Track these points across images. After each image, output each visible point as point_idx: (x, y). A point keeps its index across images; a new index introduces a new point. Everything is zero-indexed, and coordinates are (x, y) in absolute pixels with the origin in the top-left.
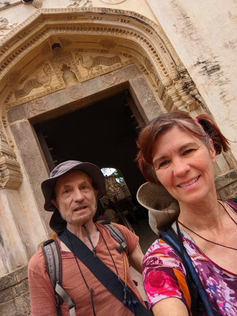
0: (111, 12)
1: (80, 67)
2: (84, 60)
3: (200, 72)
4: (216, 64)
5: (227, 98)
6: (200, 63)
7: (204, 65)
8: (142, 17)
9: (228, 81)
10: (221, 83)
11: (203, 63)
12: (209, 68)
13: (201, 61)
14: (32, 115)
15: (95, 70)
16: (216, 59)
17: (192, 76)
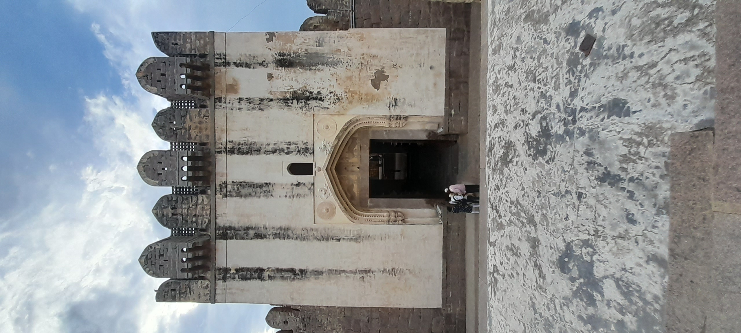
0: (341, 135)
1: (350, 161)
2: (347, 156)
3: (394, 109)
4: (393, 99)
5: (413, 104)
6: (389, 107)
7: (391, 105)
8: (350, 121)
9: (404, 99)
10: (404, 102)
11: (390, 105)
12: (394, 104)
13: (389, 106)
14: (368, 196)
15: (355, 154)
16: (391, 97)
17: (394, 114)
